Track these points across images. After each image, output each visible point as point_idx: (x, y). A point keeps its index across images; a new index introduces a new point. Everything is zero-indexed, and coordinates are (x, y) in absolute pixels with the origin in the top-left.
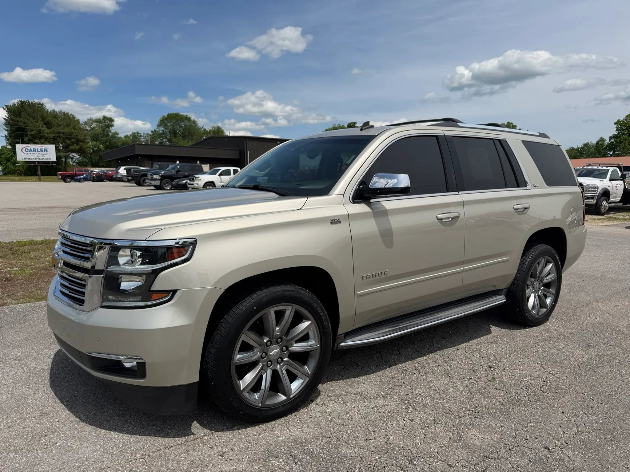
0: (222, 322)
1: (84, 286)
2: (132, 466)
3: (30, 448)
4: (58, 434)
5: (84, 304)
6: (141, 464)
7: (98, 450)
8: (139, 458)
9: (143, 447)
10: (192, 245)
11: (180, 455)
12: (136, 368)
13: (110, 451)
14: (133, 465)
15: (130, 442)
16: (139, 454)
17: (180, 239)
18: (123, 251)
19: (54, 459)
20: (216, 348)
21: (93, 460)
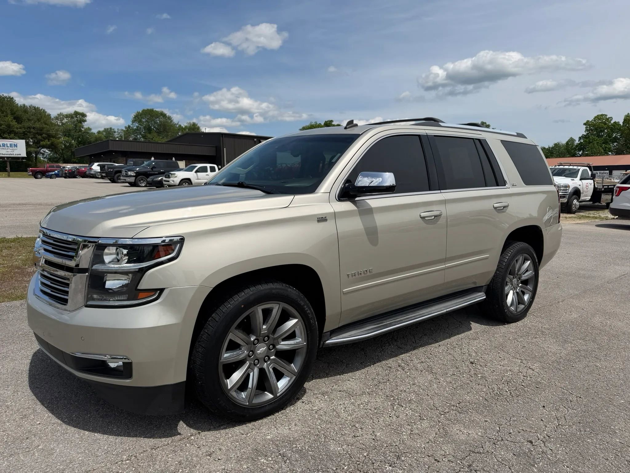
0: (210, 321)
1: (68, 285)
2: (119, 468)
3: (11, 452)
4: (40, 437)
5: (67, 303)
6: (127, 466)
7: (82, 453)
8: (125, 459)
9: (129, 448)
10: (179, 243)
11: (167, 456)
12: (122, 369)
13: (95, 453)
14: (119, 466)
15: (115, 443)
16: (126, 455)
17: (166, 237)
18: (109, 250)
19: (37, 463)
20: (203, 347)
21: (77, 462)
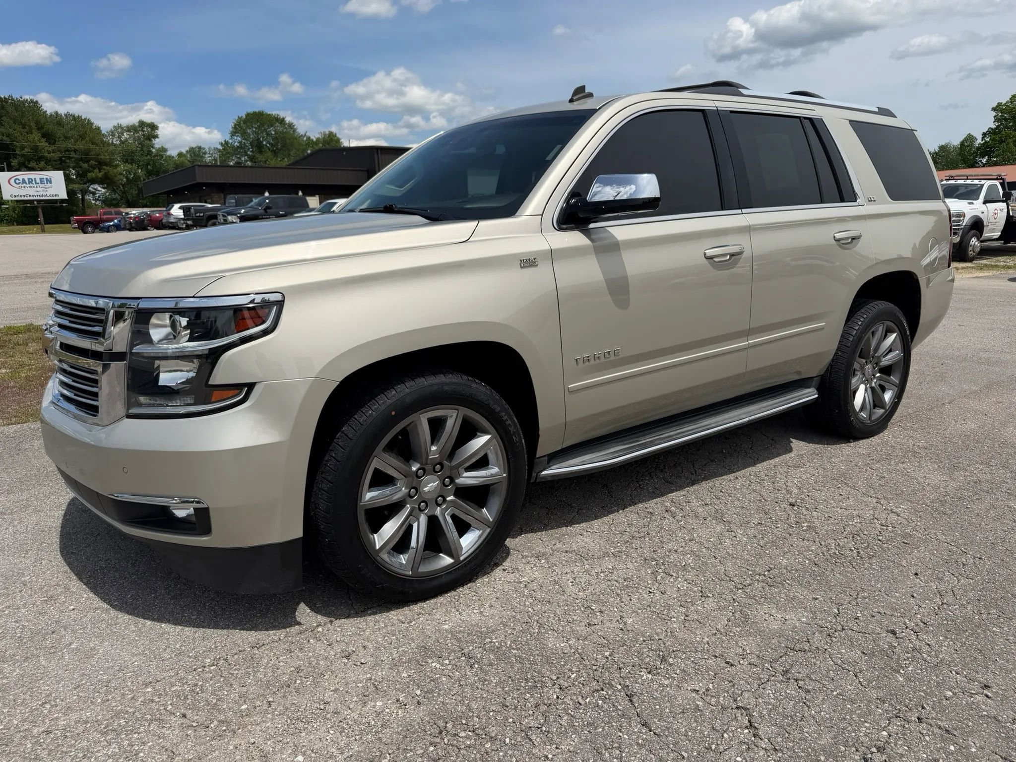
0: (338, 438)
1: (96, 382)
2: (197, 678)
3: (26, 653)
4: (73, 630)
5: (97, 412)
6: (211, 675)
7: (139, 654)
8: (208, 664)
9: (216, 647)
10: (276, 305)
11: (277, 658)
12: (194, 519)
13: (160, 655)
14: (199, 676)
15: (194, 639)
16: (209, 658)
17: (256, 294)
18: (159, 319)
19: (66, 671)
20: (329, 481)
21: (131, 670)
